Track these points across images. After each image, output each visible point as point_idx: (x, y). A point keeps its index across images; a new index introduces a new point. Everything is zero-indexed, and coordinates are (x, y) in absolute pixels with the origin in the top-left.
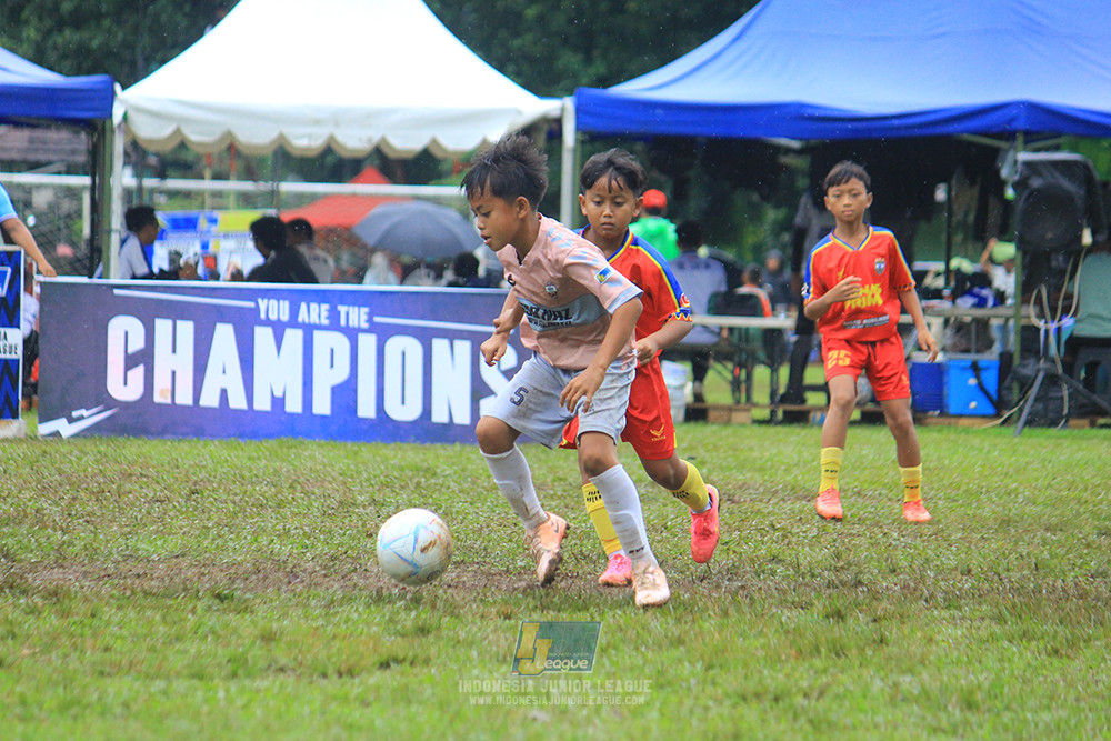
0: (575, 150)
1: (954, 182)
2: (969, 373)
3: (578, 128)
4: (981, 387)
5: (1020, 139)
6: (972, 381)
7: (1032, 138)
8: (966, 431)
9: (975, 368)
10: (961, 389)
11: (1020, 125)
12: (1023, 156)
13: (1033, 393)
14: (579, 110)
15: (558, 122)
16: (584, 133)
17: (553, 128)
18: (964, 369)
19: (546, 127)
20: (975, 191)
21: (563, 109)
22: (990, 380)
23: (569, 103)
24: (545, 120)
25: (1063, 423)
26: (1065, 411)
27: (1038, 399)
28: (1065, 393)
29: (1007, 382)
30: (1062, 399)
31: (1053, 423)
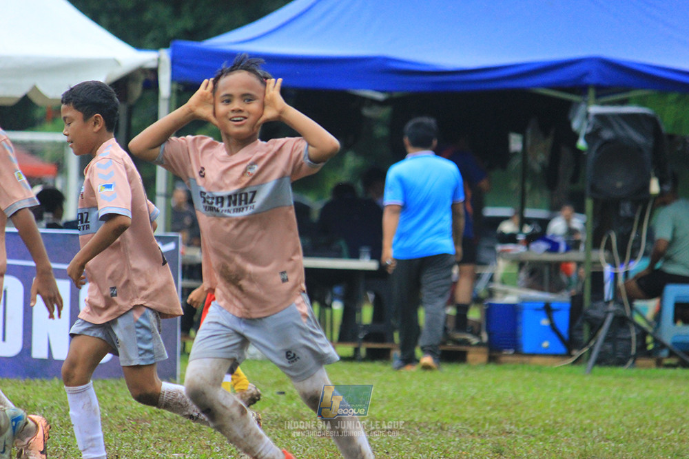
0: (170, 99)
1: (529, 131)
2: (543, 313)
3: (174, 79)
4: (553, 327)
5: (592, 93)
6: (545, 322)
7: (603, 92)
8: (540, 369)
9: (548, 309)
10: (534, 329)
11: (592, 79)
12: (595, 109)
13: (602, 333)
14: (174, 62)
15: (155, 72)
16: (180, 83)
17: (149, 78)
18: (537, 310)
19: (142, 78)
20: (549, 142)
21: (159, 60)
22: (562, 320)
23: (165, 55)
24: (142, 70)
25: (630, 362)
26: (633, 351)
27: (607, 339)
28: (633, 334)
29: (578, 323)
30: (630, 340)
31: (621, 363)
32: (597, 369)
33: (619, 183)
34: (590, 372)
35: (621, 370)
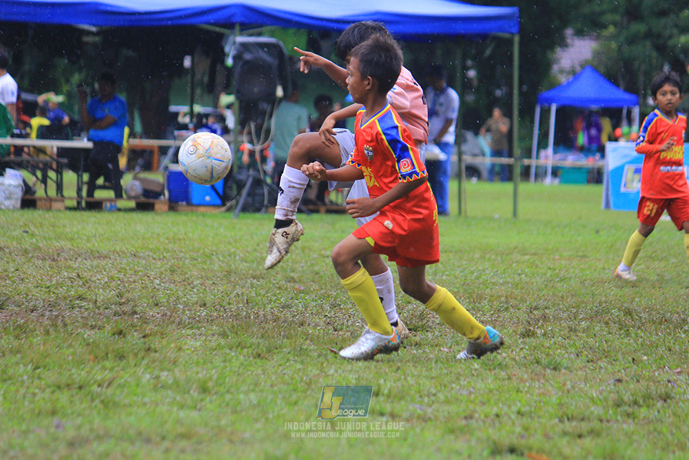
1: (196, 54)
4: (213, 188)
5: (237, 28)
7: (246, 27)
8: (203, 215)
11: (238, 19)
12: (240, 39)
20: (209, 61)
22: (219, 183)
25: (263, 209)
26: (266, 202)
27: (249, 194)
28: (266, 191)
29: (229, 183)
30: (263, 195)
31: (258, 210)
32: (242, 215)
33: (256, 89)
34: (237, 216)
35: (257, 215)
